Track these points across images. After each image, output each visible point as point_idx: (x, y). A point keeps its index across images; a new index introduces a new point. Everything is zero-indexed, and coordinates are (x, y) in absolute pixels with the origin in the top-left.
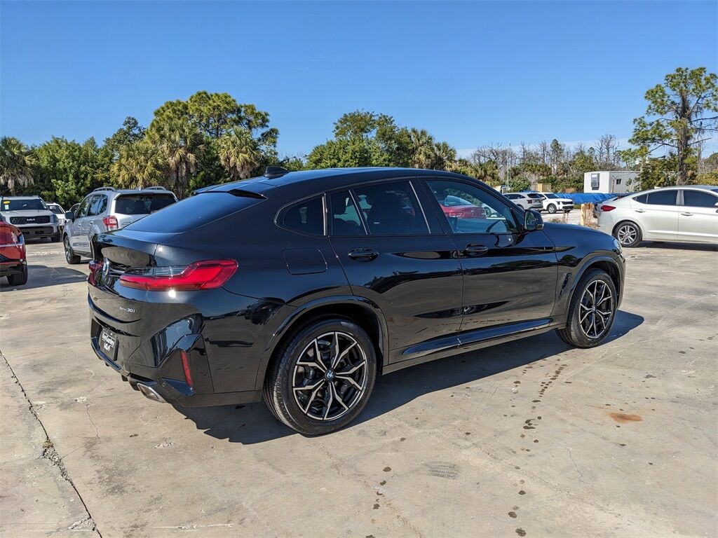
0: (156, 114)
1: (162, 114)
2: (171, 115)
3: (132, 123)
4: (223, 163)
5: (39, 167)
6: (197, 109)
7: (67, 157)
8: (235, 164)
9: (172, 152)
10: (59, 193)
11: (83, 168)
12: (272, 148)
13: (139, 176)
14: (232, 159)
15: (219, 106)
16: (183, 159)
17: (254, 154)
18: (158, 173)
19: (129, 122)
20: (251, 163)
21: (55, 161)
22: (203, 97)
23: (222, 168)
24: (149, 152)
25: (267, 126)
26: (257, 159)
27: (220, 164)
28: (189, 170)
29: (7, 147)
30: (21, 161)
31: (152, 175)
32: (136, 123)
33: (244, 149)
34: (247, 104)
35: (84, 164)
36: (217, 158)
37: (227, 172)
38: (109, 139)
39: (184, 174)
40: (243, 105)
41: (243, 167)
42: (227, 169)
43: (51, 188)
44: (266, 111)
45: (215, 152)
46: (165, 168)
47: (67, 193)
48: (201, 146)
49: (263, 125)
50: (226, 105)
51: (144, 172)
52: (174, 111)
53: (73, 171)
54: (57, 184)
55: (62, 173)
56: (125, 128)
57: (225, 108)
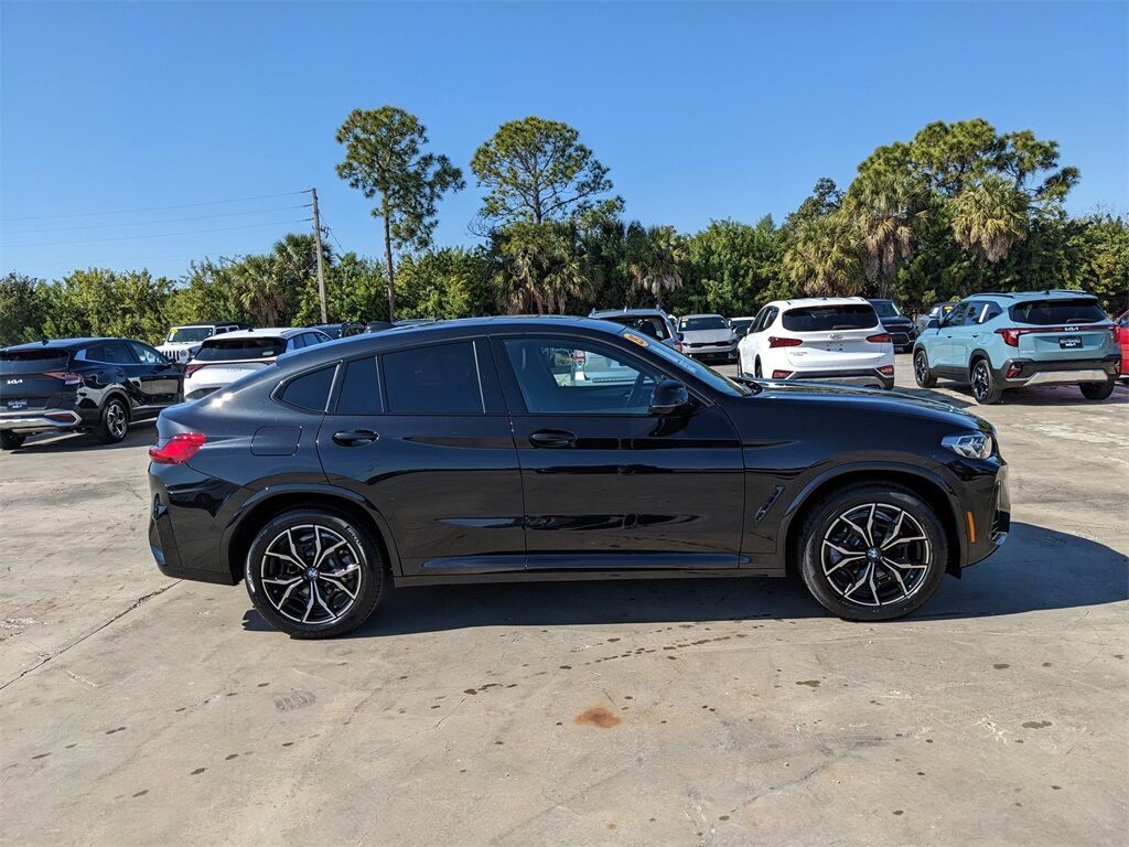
0: (861, 169)
1: (868, 169)
2: (882, 168)
3: (827, 187)
4: (958, 237)
5: (690, 262)
6: (923, 153)
7: (724, 247)
8: (979, 237)
9: (873, 227)
10: (710, 297)
11: (744, 261)
12: (1056, 203)
13: (819, 268)
14: (974, 231)
15: (960, 143)
16: (890, 237)
17: (1014, 217)
18: (848, 260)
19: (822, 187)
20: (1009, 235)
21: (709, 252)
22: (936, 132)
23: (957, 246)
24: (837, 230)
25: (1055, 165)
26: (1020, 226)
27: (954, 240)
28: (900, 253)
29: (654, 240)
30: (668, 256)
31: (839, 265)
32: (833, 186)
33: (997, 211)
34: (1019, 132)
35: (747, 256)
36: (950, 230)
37: (965, 251)
38: (792, 215)
39: (890, 259)
40: (1010, 134)
41: (993, 242)
42: (966, 247)
43: (703, 292)
44: (1052, 140)
45: (946, 220)
46: (861, 254)
47: (721, 298)
48: (921, 214)
49: (1046, 164)
50: (972, 141)
51: (826, 262)
52: (887, 161)
53: (730, 266)
54: (709, 285)
55: (716, 270)
56: (816, 197)
57: (971, 145)
